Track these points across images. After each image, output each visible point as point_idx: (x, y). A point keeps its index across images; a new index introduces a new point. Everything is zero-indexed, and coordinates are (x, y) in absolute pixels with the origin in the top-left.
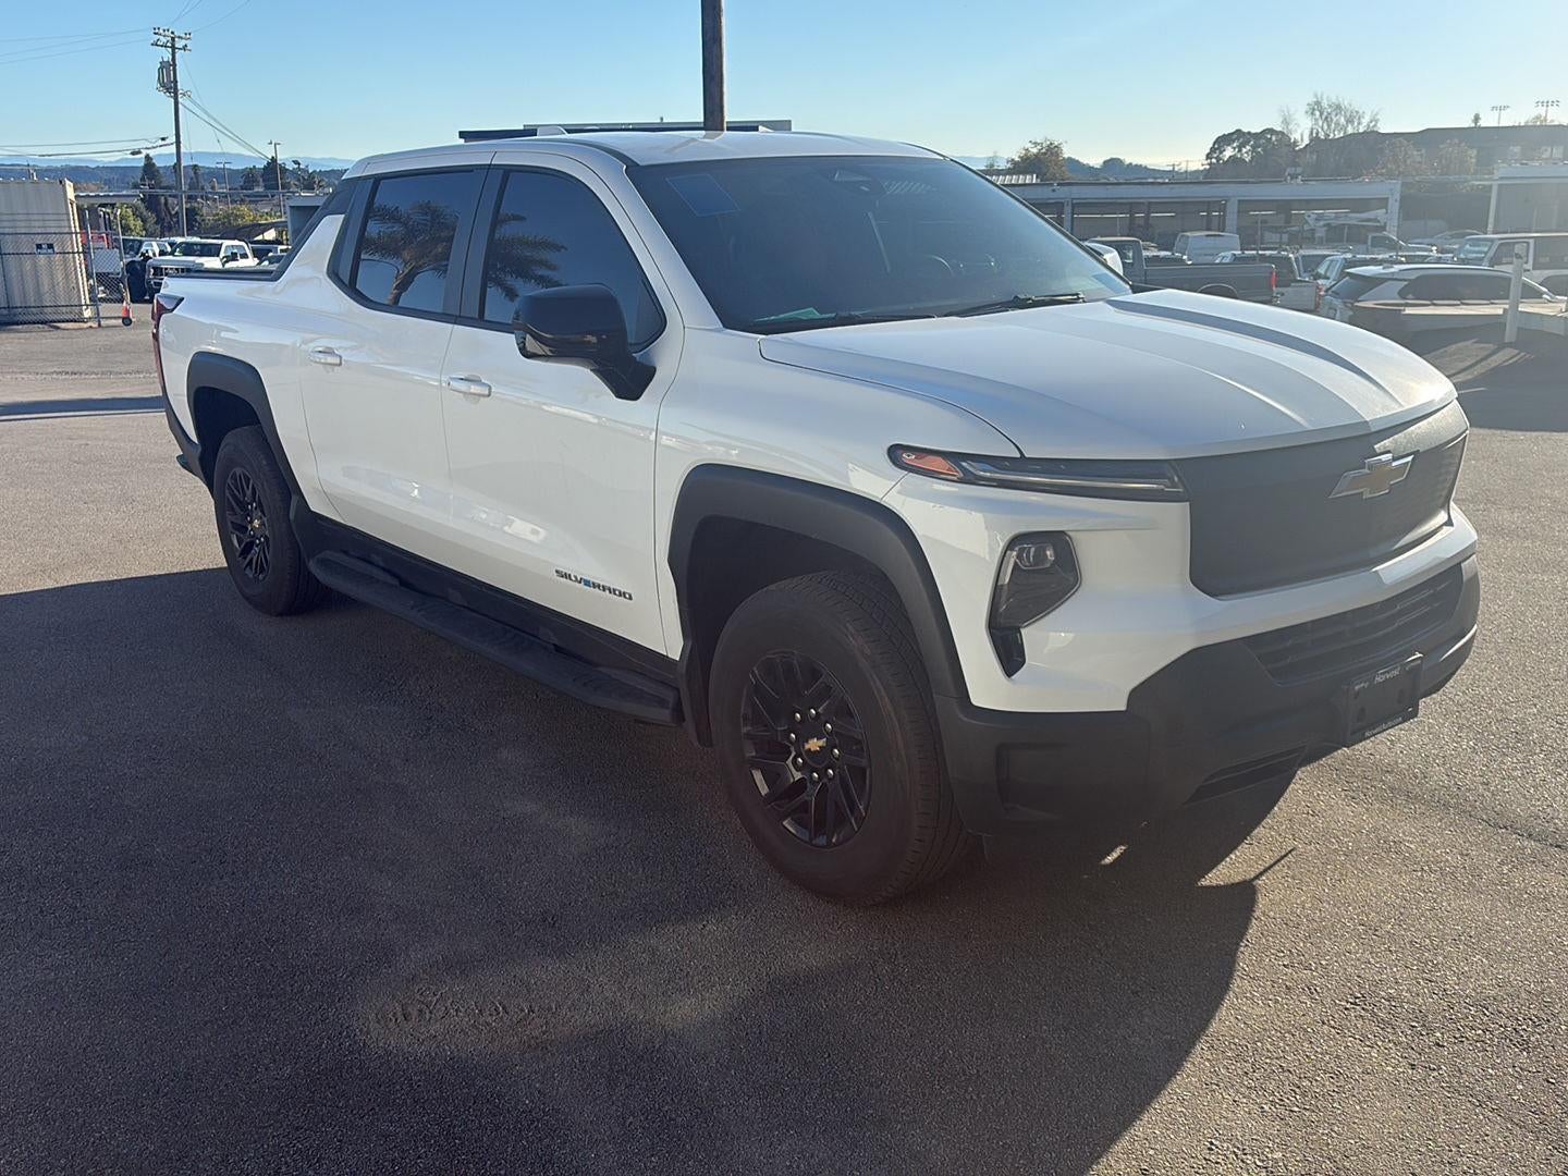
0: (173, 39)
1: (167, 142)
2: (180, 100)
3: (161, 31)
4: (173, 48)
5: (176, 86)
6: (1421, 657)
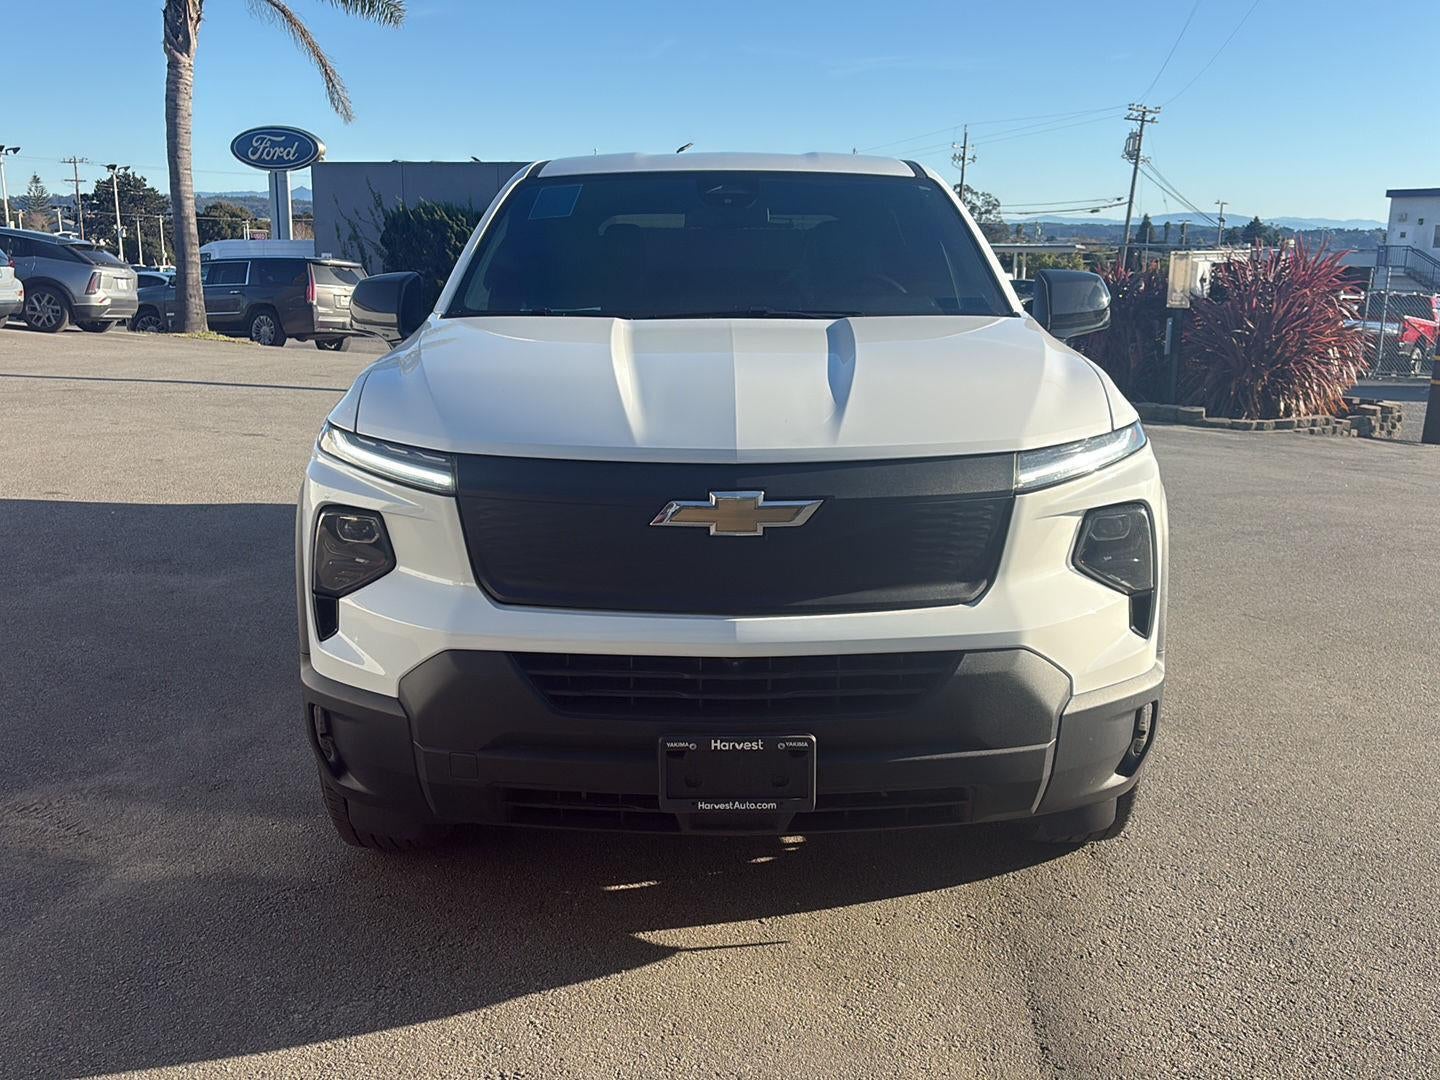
0: (1144, 113)
1: (1122, 201)
2: (1140, 166)
3: (1135, 107)
4: (1143, 121)
5: (1138, 153)
6: (814, 740)
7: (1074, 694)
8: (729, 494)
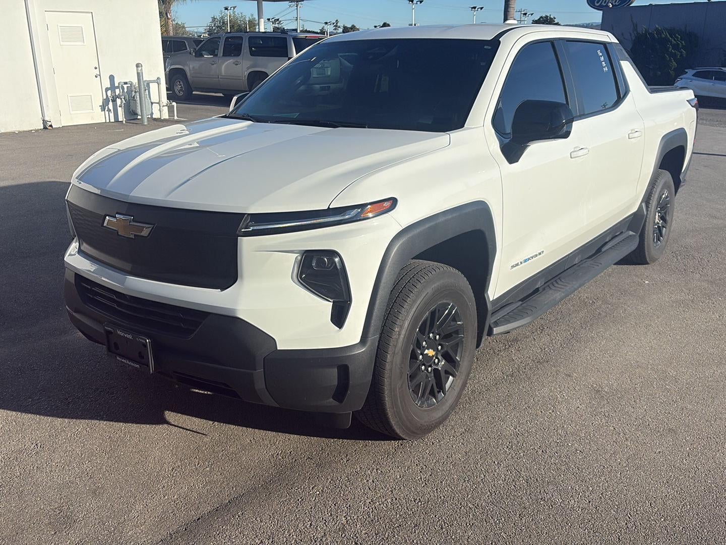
6: (148, 341)
7: (278, 349)
8: (121, 217)
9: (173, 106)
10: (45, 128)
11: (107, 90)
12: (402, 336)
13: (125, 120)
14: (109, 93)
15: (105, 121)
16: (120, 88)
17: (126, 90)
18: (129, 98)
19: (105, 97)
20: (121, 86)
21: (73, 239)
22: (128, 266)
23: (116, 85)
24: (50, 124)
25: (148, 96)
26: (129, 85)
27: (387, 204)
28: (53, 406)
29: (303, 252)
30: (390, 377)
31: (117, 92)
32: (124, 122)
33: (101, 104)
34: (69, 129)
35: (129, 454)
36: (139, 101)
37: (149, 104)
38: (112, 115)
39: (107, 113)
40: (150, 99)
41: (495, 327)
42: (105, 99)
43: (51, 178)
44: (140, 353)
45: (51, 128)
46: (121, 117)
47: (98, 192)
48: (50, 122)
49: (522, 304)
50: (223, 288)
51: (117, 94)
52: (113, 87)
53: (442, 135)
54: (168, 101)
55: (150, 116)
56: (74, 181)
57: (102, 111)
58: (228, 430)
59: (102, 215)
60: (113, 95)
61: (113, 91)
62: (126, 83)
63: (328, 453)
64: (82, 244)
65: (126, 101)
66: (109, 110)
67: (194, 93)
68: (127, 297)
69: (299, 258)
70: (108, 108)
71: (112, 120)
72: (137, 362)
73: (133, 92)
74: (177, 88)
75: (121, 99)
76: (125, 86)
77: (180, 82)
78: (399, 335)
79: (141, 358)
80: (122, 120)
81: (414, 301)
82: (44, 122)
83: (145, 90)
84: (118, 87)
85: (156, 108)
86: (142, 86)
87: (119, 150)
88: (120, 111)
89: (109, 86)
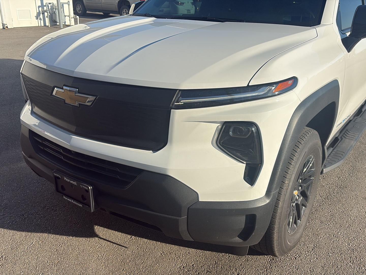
6: (90, 188)
7: (200, 201)
8: (68, 88)
9: (77, 18)
10: (4, 28)
11: (39, 7)
12: (290, 187)
13: (50, 25)
14: (40, 9)
15: (38, 26)
16: (47, 6)
17: (50, 8)
18: (52, 12)
19: (38, 11)
20: (47, 5)
21: (26, 102)
22: (73, 128)
23: (44, 5)
24: (6, 26)
25: (63, 12)
26: (52, 5)
27: (290, 82)
28: (13, 221)
29: (223, 122)
30: (280, 219)
31: (45, 8)
32: (49, 26)
33: (36, 15)
34: (17, 29)
35: (72, 266)
36: (58, 14)
37: (63, 16)
38: (42, 22)
39: (39, 21)
40: (64, 13)
41: (324, 168)
42: (38, 13)
43: (8, 57)
44: (83, 196)
45: (7, 28)
46: (48, 24)
47: (45, 67)
48: (6, 25)
49: (333, 150)
50: (155, 150)
51: (45, 10)
52: (42, 6)
53: (310, 29)
54: (74, 15)
55: (64, 24)
56: (26, 58)
57: (36, 19)
58: (143, 244)
59: (52, 87)
60: (42, 10)
61: (43, 8)
62: (50, 4)
63: (221, 267)
64: (34, 107)
65: (50, 14)
66: (40, 19)
67: (87, 12)
68: (72, 152)
69: (220, 127)
70: (40, 18)
71: (43, 25)
72: (80, 202)
73: (54, 9)
74: (78, 9)
75: (47, 13)
76: (50, 5)
77: (79, 6)
78: (288, 186)
79: (84, 200)
80: (48, 25)
81: (298, 159)
82: (3, 25)
83: (61, 8)
84: (45, 6)
85: (67, 18)
86: (60, 6)
87: (52, 38)
88: (47, 20)
89: (40, 5)
